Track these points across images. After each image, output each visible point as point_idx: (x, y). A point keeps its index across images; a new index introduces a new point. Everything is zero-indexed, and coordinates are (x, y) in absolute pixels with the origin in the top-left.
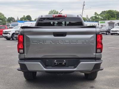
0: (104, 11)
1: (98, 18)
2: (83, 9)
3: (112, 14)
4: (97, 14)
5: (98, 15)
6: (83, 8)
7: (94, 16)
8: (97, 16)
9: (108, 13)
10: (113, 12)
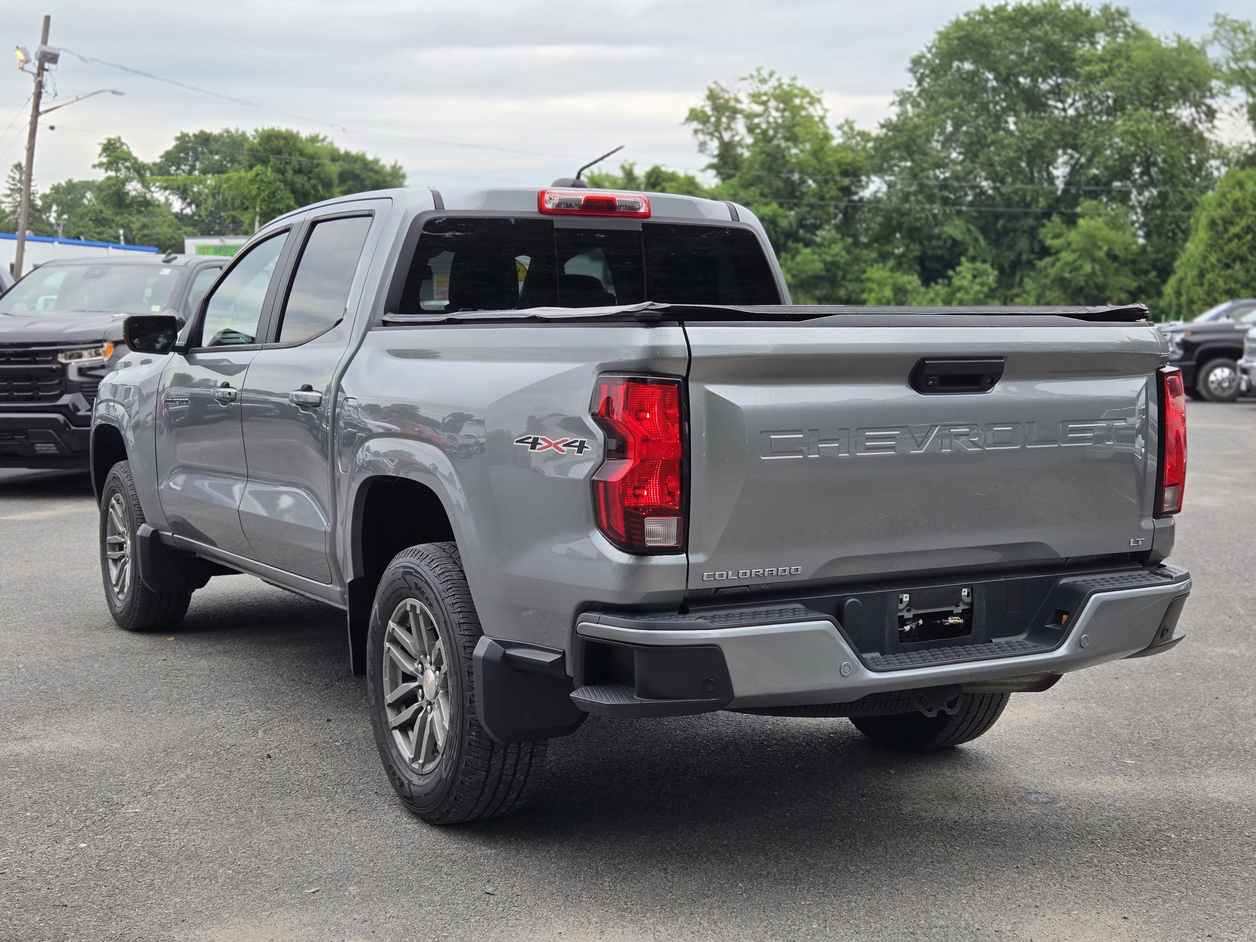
0: (204, 139)
1: (145, 204)
2: (38, 96)
3: (298, 171)
4: (128, 157)
5: (139, 170)
6: (40, 86)
7: (100, 175)
8: (134, 188)
9: (265, 162)
10: (312, 157)
